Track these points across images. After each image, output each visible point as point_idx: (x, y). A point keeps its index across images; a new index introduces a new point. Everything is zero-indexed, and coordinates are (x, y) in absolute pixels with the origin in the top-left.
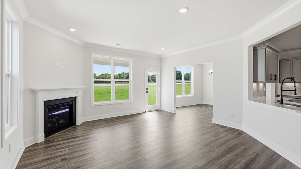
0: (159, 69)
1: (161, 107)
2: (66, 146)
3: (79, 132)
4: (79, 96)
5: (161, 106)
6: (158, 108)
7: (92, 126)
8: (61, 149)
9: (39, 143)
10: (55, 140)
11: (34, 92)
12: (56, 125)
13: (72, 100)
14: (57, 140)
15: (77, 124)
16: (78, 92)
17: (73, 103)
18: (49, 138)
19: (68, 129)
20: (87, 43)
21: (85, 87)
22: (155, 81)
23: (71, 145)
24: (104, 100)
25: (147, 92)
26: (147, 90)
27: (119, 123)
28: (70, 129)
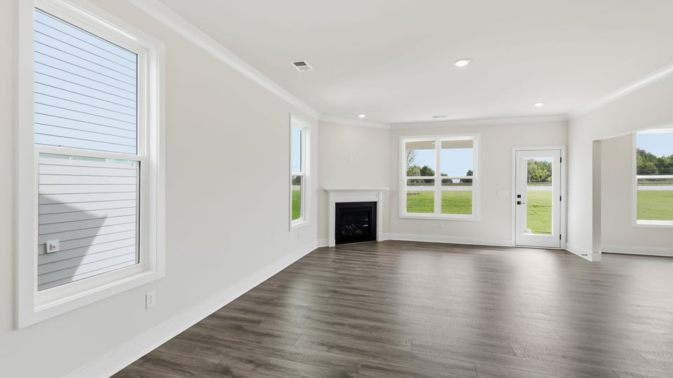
0: (563, 148)
1: (568, 244)
3: (381, 251)
4: (380, 201)
5: (567, 241)
6: (555, 244)
11: (326, 192)
12: (351, 234)
13: (371, 206)
15: (378, 240)
16: (378, 196)
17: (371, 210)
18: (340, 246)
20: (392, 124)
22: (544, 180)
24: (421, 211)
25: (519, 203)
26: (519, 200)
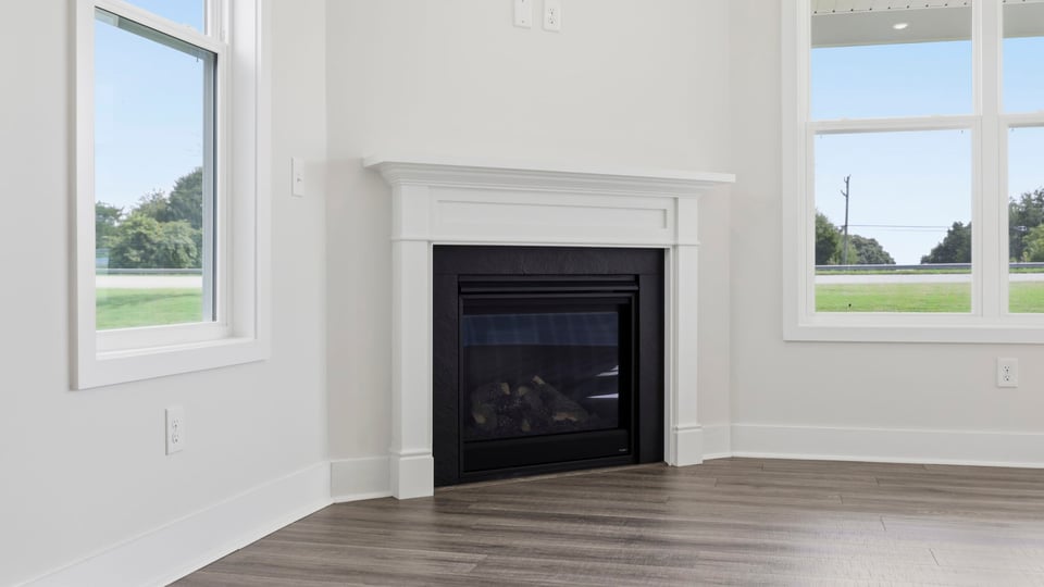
2: (492, 543)
4: (681, 250)
7: (758, 486)
8: (453, 550)
9: (401, 498)
10: (473, 506)
12: (526, 426)
13: (630, 268)
14: (482, 507)
15: (669, 458)
16: (670, 217)
17: (637, 293)
18: (464, 492)
19: (593, 472)
21: (731, 178)
23: (515, 548)
27: (979, 508)
28: (605, 477)
